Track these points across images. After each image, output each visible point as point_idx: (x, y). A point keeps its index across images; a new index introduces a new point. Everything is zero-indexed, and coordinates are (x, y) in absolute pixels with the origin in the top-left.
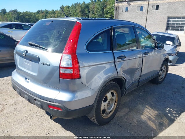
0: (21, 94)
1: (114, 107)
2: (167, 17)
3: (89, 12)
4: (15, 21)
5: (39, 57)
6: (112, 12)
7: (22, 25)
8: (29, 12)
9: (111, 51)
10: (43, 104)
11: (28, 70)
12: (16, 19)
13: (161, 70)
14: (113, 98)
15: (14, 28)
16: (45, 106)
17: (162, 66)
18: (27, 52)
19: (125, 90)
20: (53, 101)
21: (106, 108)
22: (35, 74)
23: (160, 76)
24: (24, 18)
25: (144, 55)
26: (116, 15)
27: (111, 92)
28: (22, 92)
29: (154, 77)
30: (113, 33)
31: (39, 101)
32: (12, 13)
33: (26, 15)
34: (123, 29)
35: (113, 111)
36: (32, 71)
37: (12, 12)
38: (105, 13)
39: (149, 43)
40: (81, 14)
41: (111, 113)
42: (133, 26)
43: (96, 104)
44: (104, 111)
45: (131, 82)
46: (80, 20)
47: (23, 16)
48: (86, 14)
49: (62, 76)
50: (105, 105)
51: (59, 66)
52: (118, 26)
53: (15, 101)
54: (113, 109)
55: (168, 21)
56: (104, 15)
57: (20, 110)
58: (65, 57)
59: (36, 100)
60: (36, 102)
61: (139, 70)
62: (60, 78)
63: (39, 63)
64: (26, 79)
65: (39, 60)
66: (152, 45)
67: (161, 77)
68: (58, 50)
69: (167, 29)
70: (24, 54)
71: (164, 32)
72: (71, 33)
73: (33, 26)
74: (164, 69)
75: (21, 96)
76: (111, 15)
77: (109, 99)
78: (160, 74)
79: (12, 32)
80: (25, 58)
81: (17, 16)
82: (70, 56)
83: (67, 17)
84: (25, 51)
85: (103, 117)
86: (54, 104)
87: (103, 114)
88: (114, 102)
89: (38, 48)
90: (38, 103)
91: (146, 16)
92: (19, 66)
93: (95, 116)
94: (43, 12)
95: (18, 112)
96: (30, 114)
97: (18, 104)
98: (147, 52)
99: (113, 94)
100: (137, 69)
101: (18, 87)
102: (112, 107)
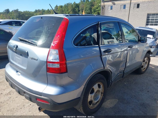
0: (13, 86)
1: (100, 98)
2: (147, 14)
3: (79, 11)
4: (17, 19)
5: (28, 52)
6: (99, 10)
7: (21, 23)
8: (28, 11)
9: (98, 46)
10: (32, 97)
11: (19, 63)
12: (18, 17)
13: (144, 61)
14: (99, 89)
15: (14, 25)
16: (33, 99)
17: (145, 58)
18: (17, 47)
19: (111, 81)
20: (41, 94)
21: (93, 99)
22: (25, 68)
23: (142, 66)
24: (24, 16)
25: (129, 49)
26: (102, 13)
27: (97, 84)
28: (13, 84)
29: (138, 68)
30: (99, 28)
31: (27, 94)
32: (14, 13)
33: (26, 14)
34: (109, 24)
35: (99, 102)
36: (22, 65)
37: (14, 11)
38: (92, 11)
39: (132, 37)
40: (72, 12)
41: (98, 104)
42: (118, 22)
43: (83, 96)
44: (91, 102)
45: (116, 73)
46: (68, 16)
47: (23, 15)
48: (76, 12)
49: (49, 70)
50: (91, 97)
51: (46, 61)
52: (104, 21)
53: (10, 91)
54: (100, 99)
55: (148, 17)
56: (92, 13)
57: (14, 99)
58: (52, 52)
59: (25, 93)
60: (25, 95)
61: (123, 62)
62: (47, 72)
63: (27, 58)
64: (17, 72)
65: (28, 55)
66: (135, 39)
67: (144, 68)
68: (46, 45)
69: (147, 25)
70: (14, 48)
71: (145, 27)
72: (58, 29)
73: (25, 23)
74: (146, 61)
75: (12, 87)
76: (98, 13)
77: (95, 90)
78: (142, 65)
79: (12, 28)
80: (16, 53)
81: (18, 14)
82: (57, 50)
83: (56, 13)
84: (16, 46)
85: (90, 108)
86: (42, 97)
87: (90, 105)
88: (101, 93)
89: (27, 44)
90: (27, 96)
91: (129, 13)
92: (11, 60)
93: (82, 107)
94: (40, 11)
95: (12, 102)
96: (22, 103)
97: (12, 93)
98: (131, 45)
99: (99, 86)
100: (122, 61)
101: (10, 80)
102: (98, 98)
